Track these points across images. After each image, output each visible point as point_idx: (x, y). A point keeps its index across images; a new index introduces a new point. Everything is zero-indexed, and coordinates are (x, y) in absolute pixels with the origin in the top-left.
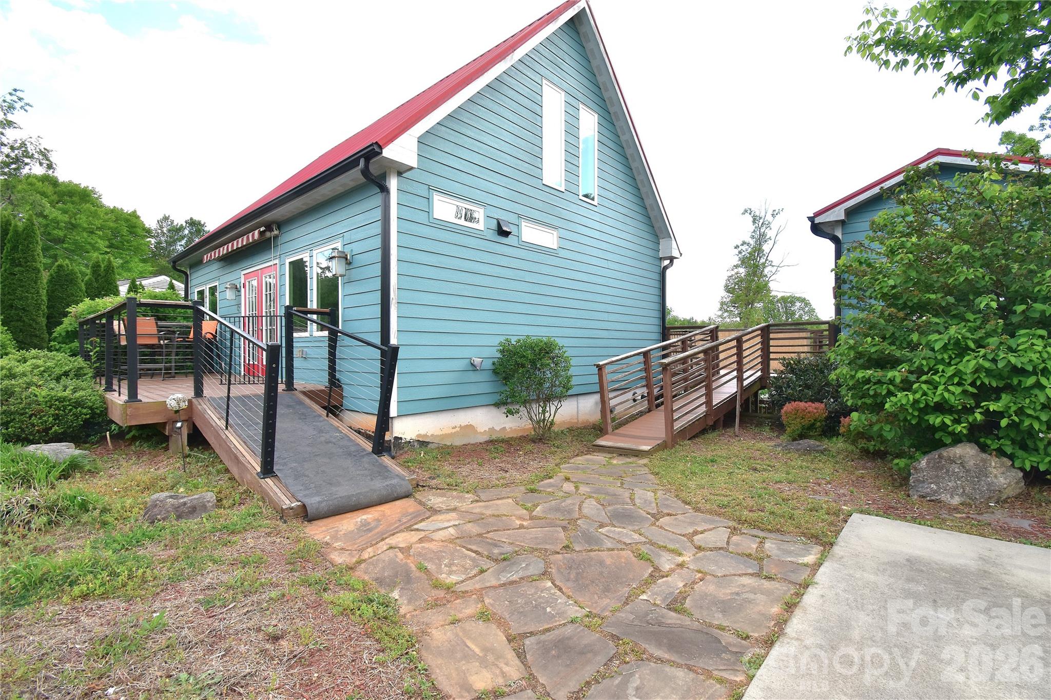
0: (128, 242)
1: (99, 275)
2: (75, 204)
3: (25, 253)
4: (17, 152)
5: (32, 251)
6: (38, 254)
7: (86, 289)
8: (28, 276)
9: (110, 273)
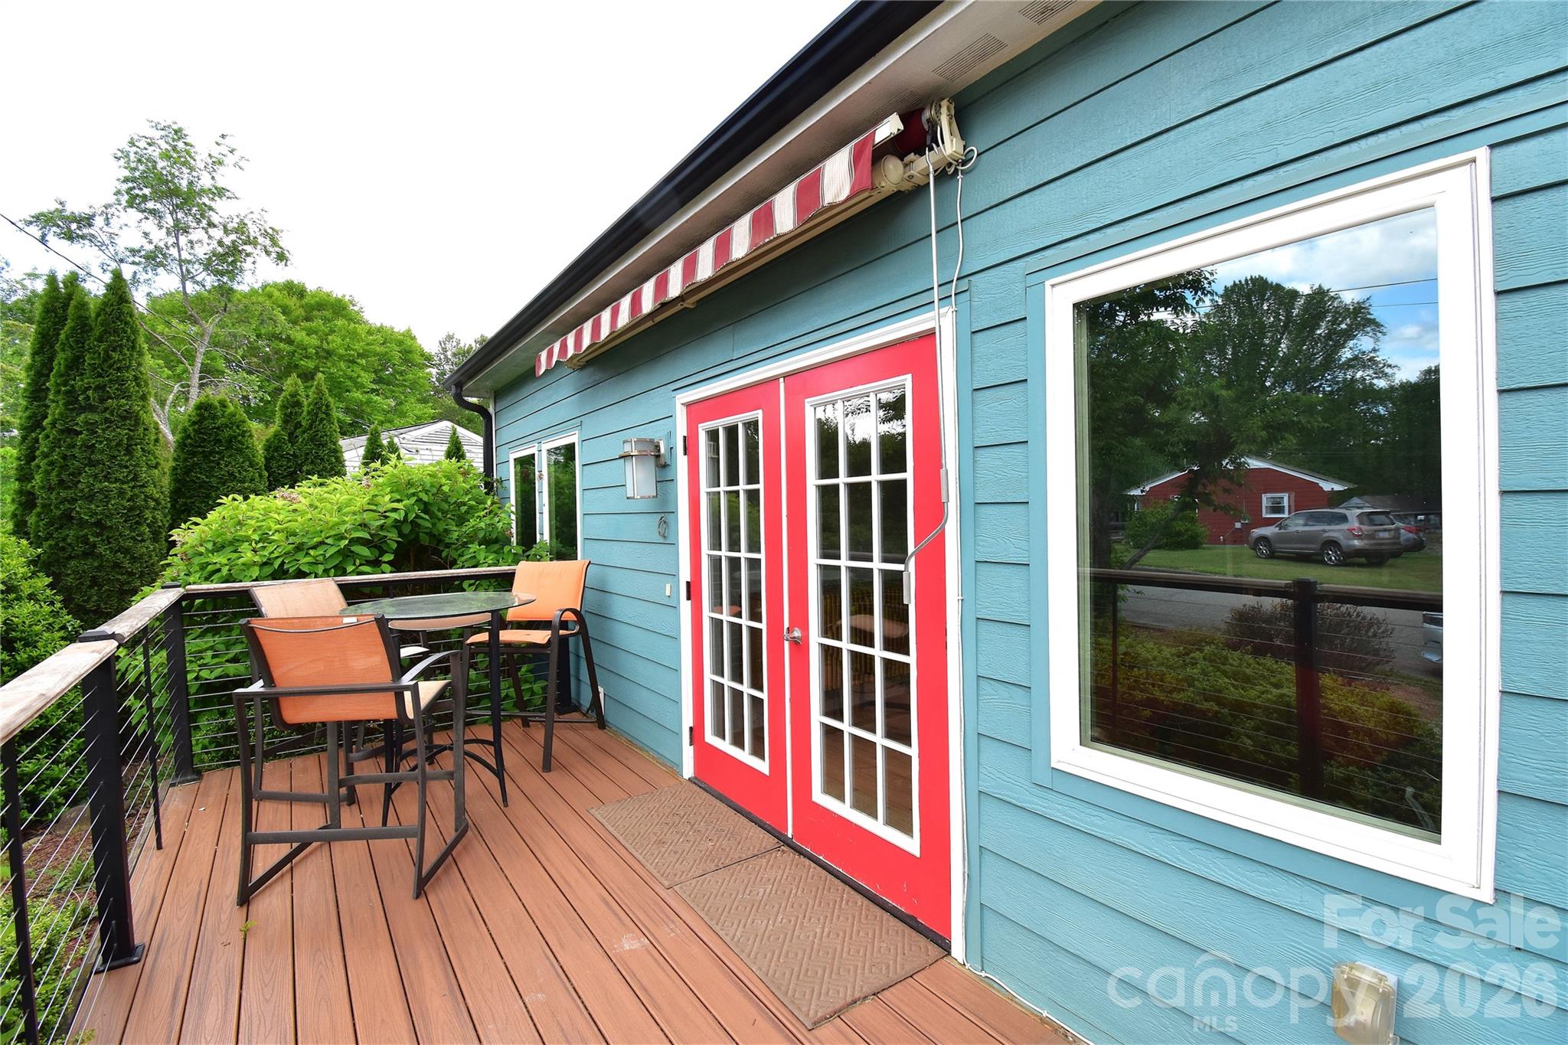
0: (401, 373)
1: (298, 425)
2: (326, 320)
3: (100, 375)
4: (233, 237)
5: (119, 369)
6: (136, 378)
7: (268, 460)
8: (109, 434)
9: (322, 420)
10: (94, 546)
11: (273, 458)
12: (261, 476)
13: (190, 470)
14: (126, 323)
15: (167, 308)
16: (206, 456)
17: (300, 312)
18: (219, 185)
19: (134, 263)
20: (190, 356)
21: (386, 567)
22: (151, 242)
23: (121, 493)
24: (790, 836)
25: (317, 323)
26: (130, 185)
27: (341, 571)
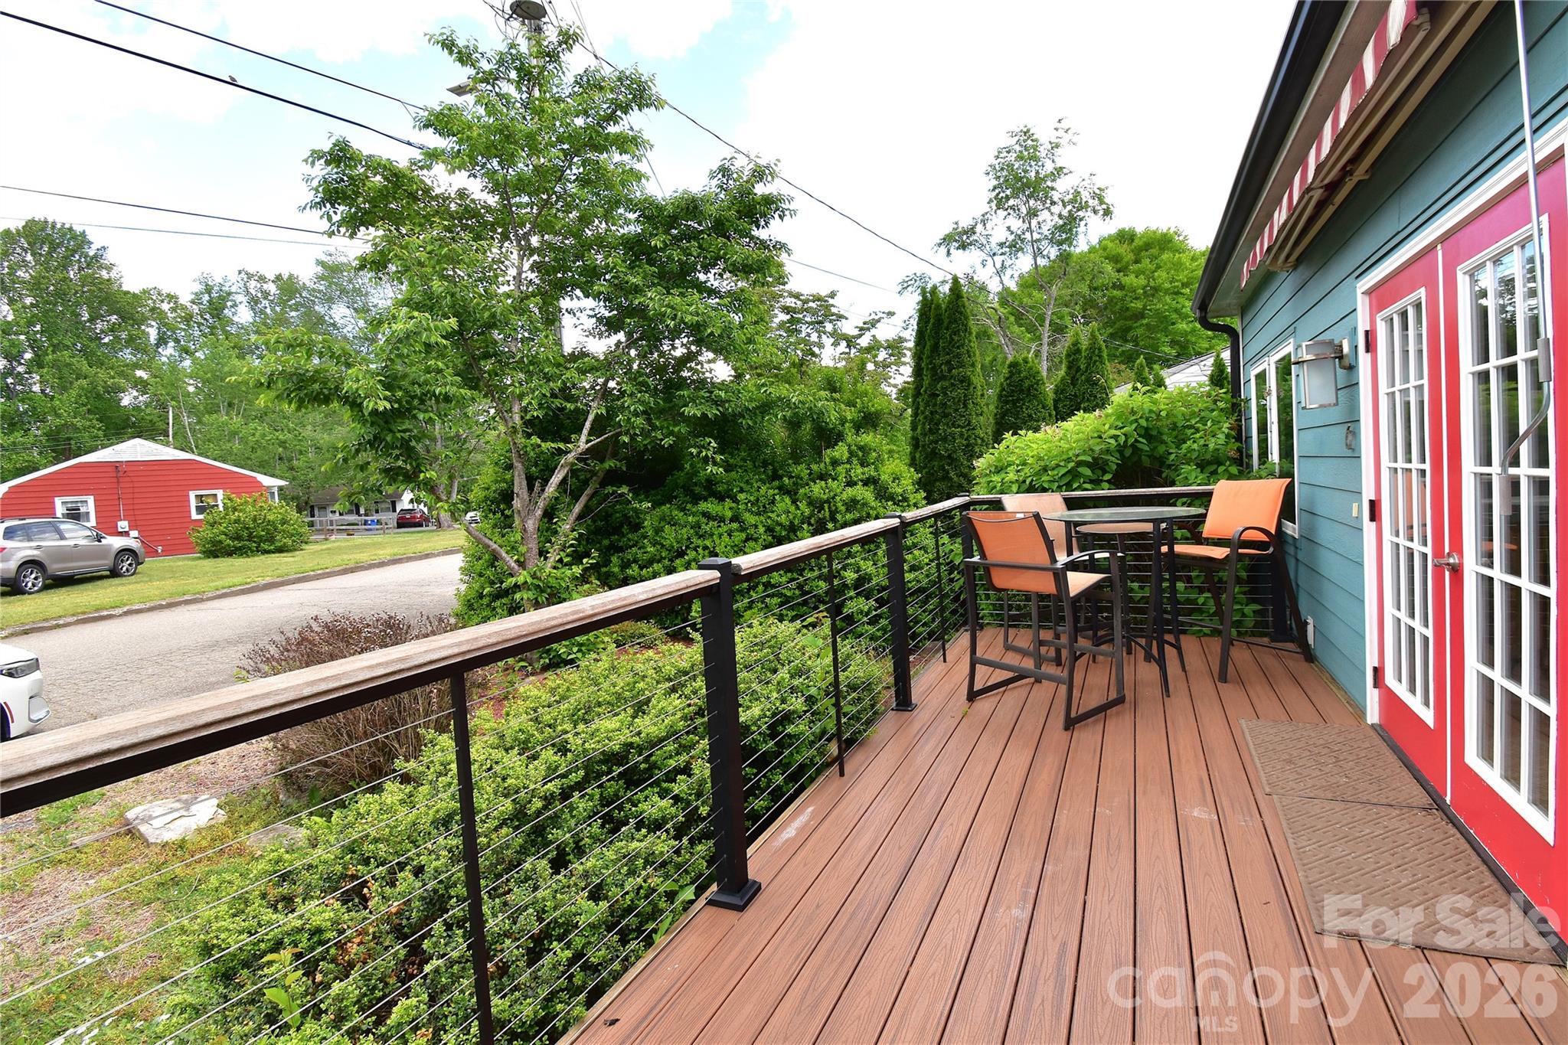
1: (1078, 369)
2: (1153, 258)
3: (948, 354)
4: (1069, 207)
5: (958, 347)
6: (968, 351)
7: (1056, 402)
8: (954, 394)
9: (1095, 361)
10: (948, 473)
11: (1059, 399)
12: (1050, 415)
13: (1005, 415)
14: (961, 313)
15: (1030, 282)
16: (1014, 402)
17: (1130, 257)
18: (1058, 166)
19: (1002, 254)
20: (1041, 319)
21: (1105, 485)
22: (1012, 233)
23: (962, 435)
24: (1448, 802)
25: (1146, 263)
26: (997, 191)
27: (1069, 486)
